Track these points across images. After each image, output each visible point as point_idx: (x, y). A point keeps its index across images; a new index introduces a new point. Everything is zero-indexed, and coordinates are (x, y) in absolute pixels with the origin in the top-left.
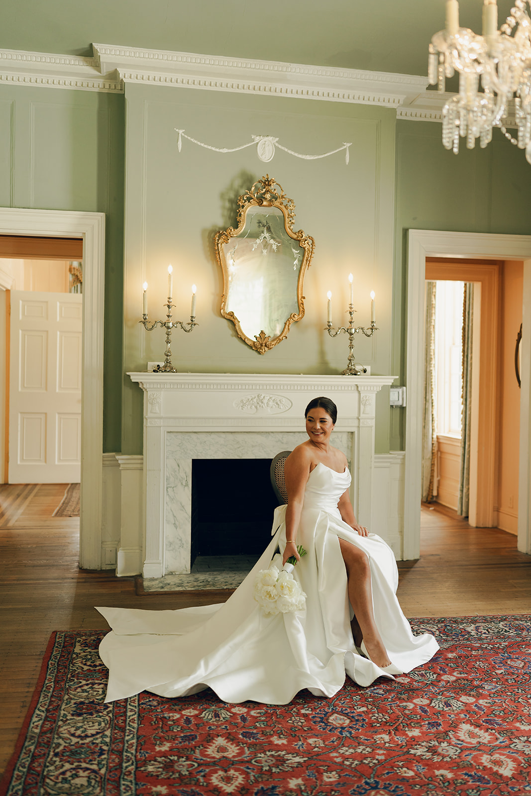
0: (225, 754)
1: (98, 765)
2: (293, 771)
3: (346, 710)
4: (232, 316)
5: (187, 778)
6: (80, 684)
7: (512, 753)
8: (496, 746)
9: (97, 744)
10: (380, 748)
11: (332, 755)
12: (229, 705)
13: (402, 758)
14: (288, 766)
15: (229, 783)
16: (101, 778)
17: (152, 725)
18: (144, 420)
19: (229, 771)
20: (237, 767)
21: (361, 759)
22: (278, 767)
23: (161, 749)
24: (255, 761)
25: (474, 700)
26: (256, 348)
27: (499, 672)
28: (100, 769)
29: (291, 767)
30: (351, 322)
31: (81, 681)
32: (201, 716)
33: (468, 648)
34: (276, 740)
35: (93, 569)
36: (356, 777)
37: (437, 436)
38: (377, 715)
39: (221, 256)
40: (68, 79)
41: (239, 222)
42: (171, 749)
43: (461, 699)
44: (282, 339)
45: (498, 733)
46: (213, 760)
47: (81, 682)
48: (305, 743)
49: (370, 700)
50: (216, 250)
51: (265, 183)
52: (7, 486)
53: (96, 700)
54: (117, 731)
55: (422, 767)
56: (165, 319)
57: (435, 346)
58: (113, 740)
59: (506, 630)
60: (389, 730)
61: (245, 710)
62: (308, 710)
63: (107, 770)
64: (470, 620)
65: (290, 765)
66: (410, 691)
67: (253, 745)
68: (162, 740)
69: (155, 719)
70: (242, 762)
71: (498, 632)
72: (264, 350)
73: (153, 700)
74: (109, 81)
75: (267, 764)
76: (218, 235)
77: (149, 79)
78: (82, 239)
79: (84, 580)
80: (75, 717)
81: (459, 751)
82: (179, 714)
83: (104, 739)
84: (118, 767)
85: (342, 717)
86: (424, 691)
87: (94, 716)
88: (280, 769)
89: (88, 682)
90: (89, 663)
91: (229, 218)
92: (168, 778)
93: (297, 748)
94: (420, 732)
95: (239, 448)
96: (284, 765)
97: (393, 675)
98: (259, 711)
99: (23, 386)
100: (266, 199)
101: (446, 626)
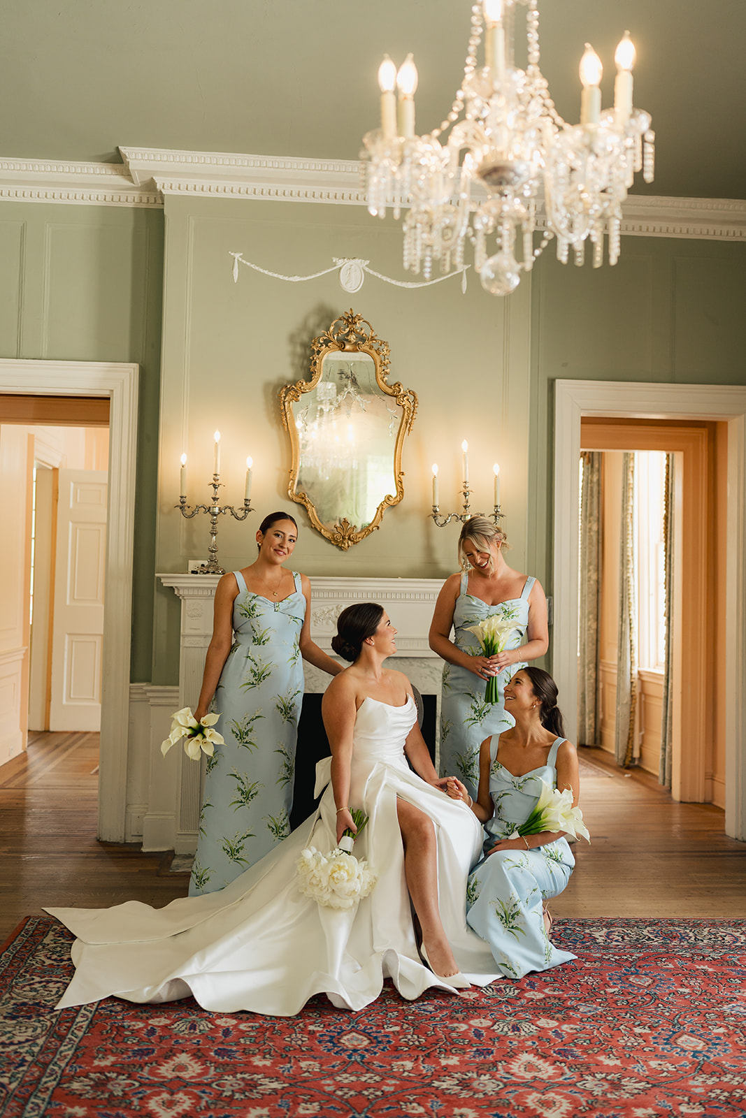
0: (181, 1074)
1: (10, 1078)
2: (262, 1099)
3: (371, 1028)
4: (303, 498)
5: (118, 1100)
6: (32, 982)
7: (575, 1093)
8: (556, 1083)
9: (21, 1053)
10: (394, 1078)
11: (323, 1082)
12: (215, 1015)
13: (418, 1091)
14: (257, 1093)
15: (170, 1108)
16: (8, 1093)
17: (102, 1034)
18: (181, 638)
19: (177, 1093)
20: (190, 1089)
21: (360, 1089)
22: (244, 1093)
23: (100, 1063)
24: (217, 1085)
25: (557, 1024)
26: (336, 541)
27: (611, 990)
28: (10, 1083)
29: (262, 1094)
30: (465, 507)
31: (34, 977)
32: (173, 1027)
33: (583, 958)
34: (258, 1061)
35: (115, 841)
36: (343, 1111)
37: (639, 672)
38: (409, 1037)
39: (288, 418)
40: (94, 193)
41: (313, 373)
42: (113, 1064)
43: (538, 1023)
44: (373, 530)
45: (568, 1067)
46: (162, 1080)
47: (33, 979)
48: (295, 1066)
49: (410, 1017)
50: (281, 411)
51: (347, 320)
52: (48, 734)
53: (43, 1002)
54: (53, 1039)
55: (439, 1104)
56: (210, 503)
57: (633, 543)
58: (45, 1049)
59: (650, 938)
60: (418, 1056)
61: (234, 1022)
62: (319, 1026)
63: (19, 1085)
64: (604, 923)
65: (261, 1092)
66: (472, 1009)
67: (223, 1065)
68: (107, 1052)
69: (109, 1028)
70: (199, 1084)
71: (637, 940)
72: (347, 545)
73: (118, 1004)
74: (147, 193)
75: (231, 1088)
76: (284, 390)
77: (195, 189)
78: (109, 399)
79: (96, 855)
80: (7, 1021)
81: (502, 1086)
82: (144, 1023)
83: (33, 1048)
84: (35, 1082)
85: (361, 1037)
86: (491, 1011)
87: (33, 1020)
88: (246, 1096)
89: (43, 979)
90: (54, 957)
91: (301, 368)
92: (94, 1098)
93: (281, 1072)
94: (458, 1061)
95: (310, 678)
96: (252, 1091)
97: (457, 989)
98: (251, 1024)
99: (73, 598)
100: (350, 342)
101: (565, 930)
